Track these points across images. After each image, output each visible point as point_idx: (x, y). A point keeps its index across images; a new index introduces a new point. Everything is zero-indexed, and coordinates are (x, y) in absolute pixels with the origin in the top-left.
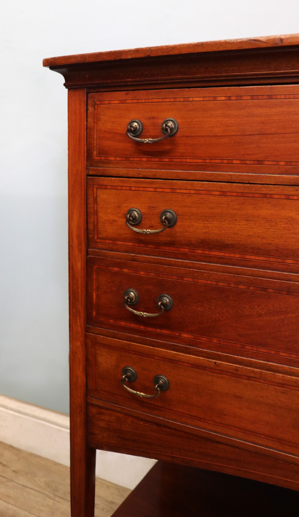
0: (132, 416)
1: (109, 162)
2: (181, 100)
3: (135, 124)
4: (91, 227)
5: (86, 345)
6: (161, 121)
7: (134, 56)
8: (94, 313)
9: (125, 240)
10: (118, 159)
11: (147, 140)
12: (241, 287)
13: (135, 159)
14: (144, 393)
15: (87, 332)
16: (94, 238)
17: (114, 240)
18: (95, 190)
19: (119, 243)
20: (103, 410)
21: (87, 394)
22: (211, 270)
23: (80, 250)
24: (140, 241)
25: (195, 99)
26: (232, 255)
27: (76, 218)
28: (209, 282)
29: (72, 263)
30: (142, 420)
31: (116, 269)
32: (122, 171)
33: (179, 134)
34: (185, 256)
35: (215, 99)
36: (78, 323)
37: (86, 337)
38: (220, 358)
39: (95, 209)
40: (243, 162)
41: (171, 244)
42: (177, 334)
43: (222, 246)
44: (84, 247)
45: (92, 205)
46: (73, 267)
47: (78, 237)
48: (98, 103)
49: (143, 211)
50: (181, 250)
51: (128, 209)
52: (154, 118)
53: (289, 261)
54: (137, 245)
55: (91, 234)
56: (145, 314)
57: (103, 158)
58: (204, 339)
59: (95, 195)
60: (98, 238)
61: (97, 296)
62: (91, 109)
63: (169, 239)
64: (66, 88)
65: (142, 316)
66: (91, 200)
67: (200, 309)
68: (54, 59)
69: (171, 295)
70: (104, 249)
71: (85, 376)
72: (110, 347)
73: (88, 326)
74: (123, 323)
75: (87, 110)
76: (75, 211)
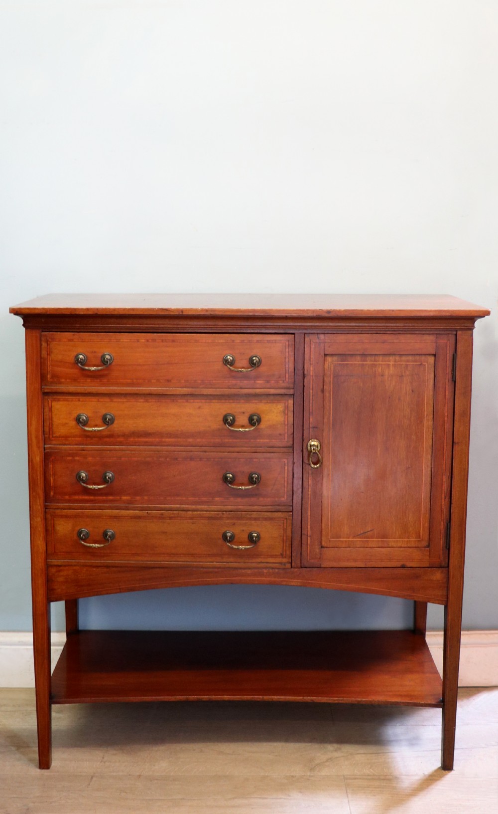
0: (86, 566)
1: (60, 383)
2: (115, 340)
3: (81, 356)
4: (47, 429)
5: (45, 519)
6: (100, 355)
7: (85, 313)
8: (52, 493)
9: (75, 436)
10: (68, 380)
11: (93, 369)
12: (160, 459)
13: (82, 380)
14: (98, 544)
15: (46, 509)
16: (49, 437)
17: (66, 437)
18: (50, 401)
19: (70, 439)
20: (61, 568)
21: (46, 558)
22: (140, 451)
23: (39, 448)
24: (87, 436)
25: (125, 341)
26: (154, 440)
27: (34, 422)
28: (139, 459)
29: (32, 458)
30: (94, 567)
31: (70, 458)
32: (72, 388)
33: (114, 363)
34: (121, 444)
35: (138, 341)
36: (39, 504)
37: (45, 512)
38: (150, 509)
39: (50, 416)
40: (158, 380)
41: (111, 436)
42: (118, 498)
43: (147, 434)
44: (42, 444)
45: (48, 413)
46: (32, 461)
47: (37, 437)
48: (50, 340)
49: (90, 415)
50: (118, 439)
51: (78, 414)
52: (95, 352)
53: (190, 440)
54: (85, 439)
55: (47, 434)
56: (96, 487)
57: (55, 380)
58: (138, 498)
59: (50, 406)
60: (52, 437)
61: (54, 480)
62: (44, 344)
63: (109, 433)
64: (24, 327)
65: (94, 489)
66: (47, 409)
67: (134, 477)
68: (20, 309)
69: (113, 472)
70: (58, 445)
71: (45, 544)
72: (67, 517)
73: (46, 504)
74: (76, 497)
75: (41, 345)
76: (34, 418)
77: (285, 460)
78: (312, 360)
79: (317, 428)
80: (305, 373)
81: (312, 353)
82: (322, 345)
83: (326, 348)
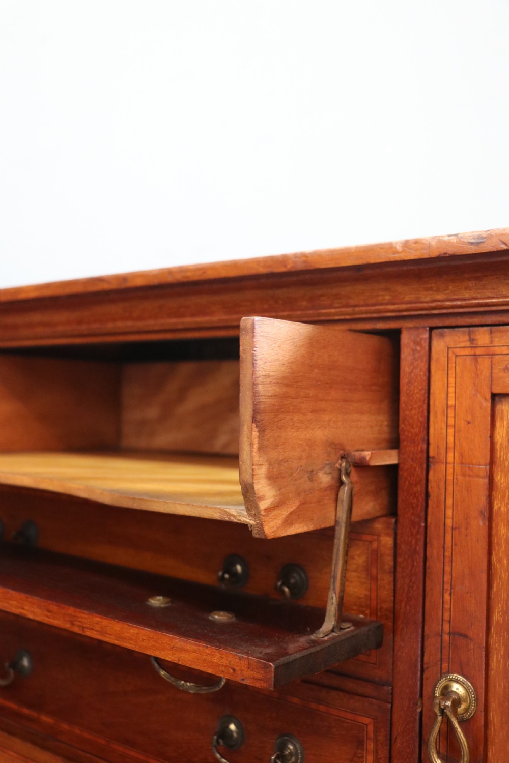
69: (31, 656)
77: (366, 720)
78: (451, 413)
79: (466, 636)
80: (431, 454)
81: (451, 390)
82: (485, 363)
83: (495, 371)
